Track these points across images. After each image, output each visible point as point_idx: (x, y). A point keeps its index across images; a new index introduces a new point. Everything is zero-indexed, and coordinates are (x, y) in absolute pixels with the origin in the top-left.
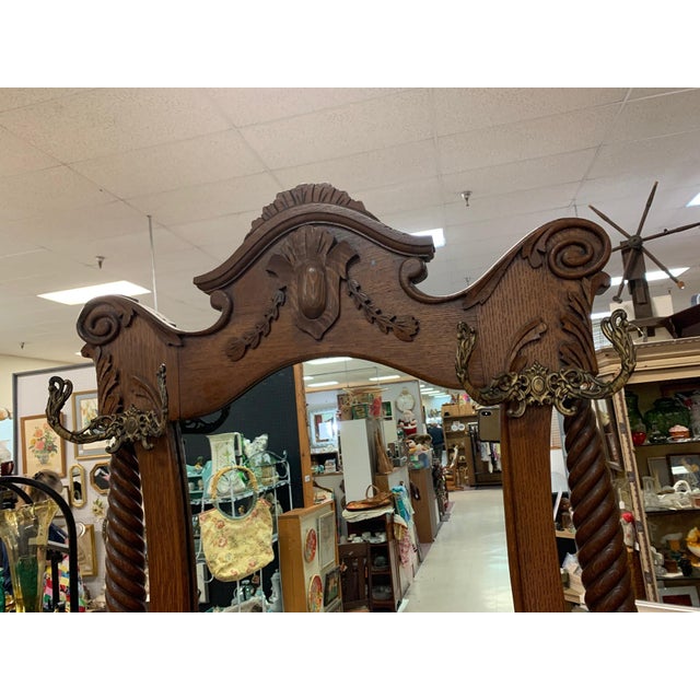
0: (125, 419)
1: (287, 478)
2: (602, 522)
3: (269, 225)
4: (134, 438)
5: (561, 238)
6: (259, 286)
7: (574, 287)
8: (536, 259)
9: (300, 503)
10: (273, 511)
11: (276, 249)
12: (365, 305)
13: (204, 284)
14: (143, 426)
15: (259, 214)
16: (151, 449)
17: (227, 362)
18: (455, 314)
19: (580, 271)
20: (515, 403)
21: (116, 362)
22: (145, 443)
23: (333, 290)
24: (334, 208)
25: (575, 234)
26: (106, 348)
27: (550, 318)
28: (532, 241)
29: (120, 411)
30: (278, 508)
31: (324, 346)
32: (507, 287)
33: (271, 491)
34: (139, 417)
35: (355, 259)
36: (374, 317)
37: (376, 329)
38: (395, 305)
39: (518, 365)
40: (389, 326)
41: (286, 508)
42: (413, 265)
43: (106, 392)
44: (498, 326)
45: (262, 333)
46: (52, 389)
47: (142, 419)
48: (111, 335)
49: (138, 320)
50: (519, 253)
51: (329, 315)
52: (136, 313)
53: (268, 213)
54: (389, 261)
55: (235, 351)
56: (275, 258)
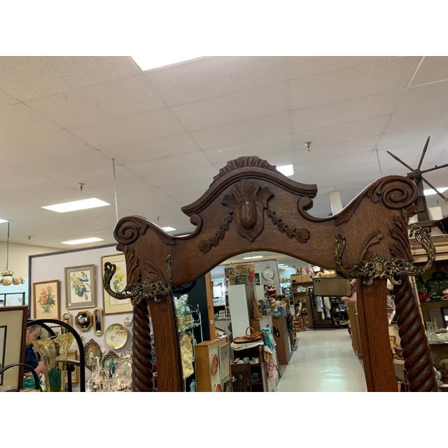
0: (144, 285)
1: (199, 322)
2: (417, 345)
3: (224, 179)
4: (150, 296)
5: (388, 187)
7: (397, 213)
8: (376, 198)
9: (207, 338)
10: (192, 342)
11: (227, 191)
12: (278, 222)
13: (187, 211)
14: (154, 289)
15: (217, 173)
16: (160, 302)
17: (200, 254)
18: (330, 227)
19: (401, 205)
21: (136, 253)
22: (156, 299)
23: (260, 214)
24: (259, 170)
26: (131, 246)
27: (384, 231)
28: (373, 188)
29: (139, 281)
30: (195, 341)
31: (255, 245)
32: (360, 213)
33: (190, 330)
34: (152, 284)
35: (272, 197)
36: (283, 228)
37: (285, 235)
38: (296, 223)
39: (367, 256)
40: (292, 234)
41: (199, 341)
42: (305, 200)
43: (131, 271)
44: (356, 233)
45: (220, 237)
46: (106, 269)
47: (154, 286)
48: (134, 238)
49: (149, 230)
50: (366, 195)
51: (258, 228)
52: (149, 226)
53: (223, 172)
54: (291, 198)
55: (205, 248)
56: (227, 197)
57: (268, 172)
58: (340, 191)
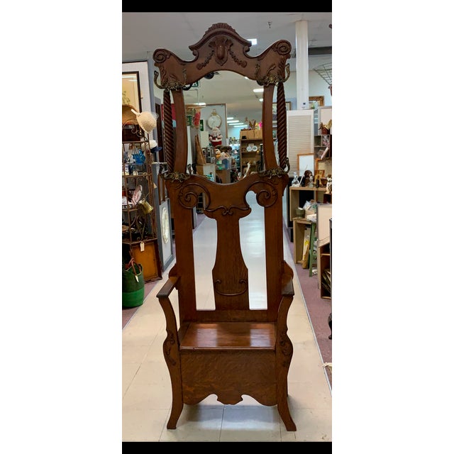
3: (207, 35)
5: (281, 45)
6: (206, 50)
7: (282, 57)
8: (275, 49)
11: (211, 40)
12: (234, 57)
13: (191, 48)
15: (207, 30)
17: (197, 69)
18: (255, 61)
20: (266, 83)
21: (165, 68)
23: (226, 52)
24: (227, 30)
25: (284, 44)
26: (162, 64)
27: (277, 64)
28: (275, 44)
31: (223, 67)
32: (268, 55)
35: (232, 44)
36: (236, 60)
37: (236, 63)
38: (241, 58)
39: (268, 74)
40: (240, 63)
42: (246, 48)
44: (265, 65)
45: (207, 62)
48: (163, 61)
49: (172, 57)
50: (271, 47)
51: (225, 59)
52: (171, 54)
53: (210, 29)
54: (241, 46)
55: (200, 67)
56: (211, 43)
57: (231, 32)
58: (308, 21)
